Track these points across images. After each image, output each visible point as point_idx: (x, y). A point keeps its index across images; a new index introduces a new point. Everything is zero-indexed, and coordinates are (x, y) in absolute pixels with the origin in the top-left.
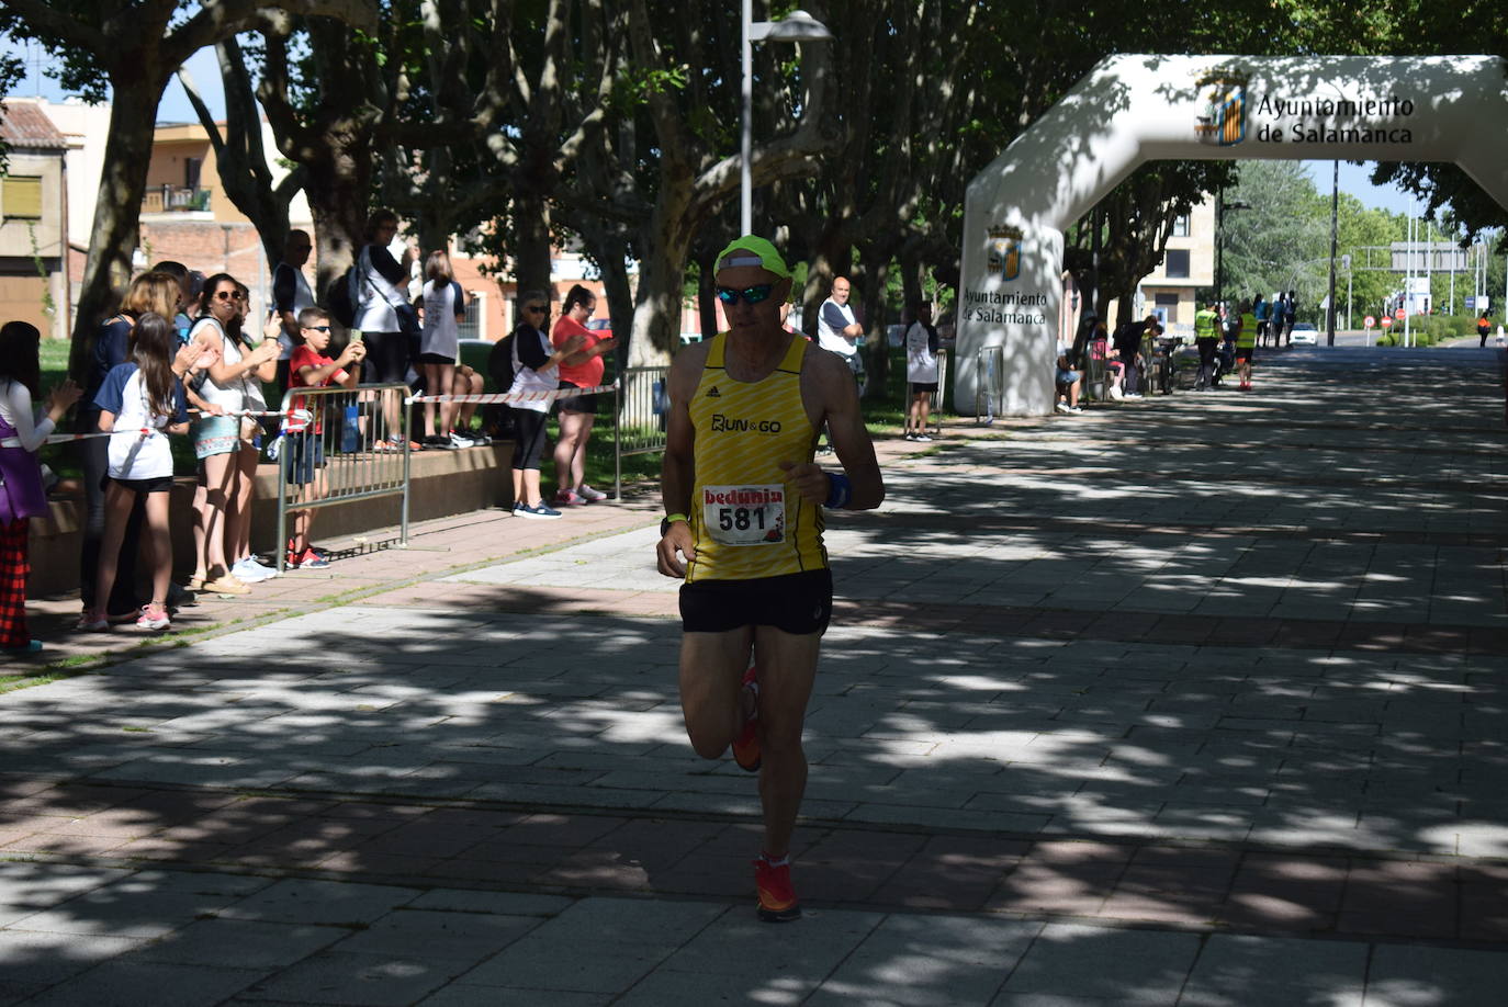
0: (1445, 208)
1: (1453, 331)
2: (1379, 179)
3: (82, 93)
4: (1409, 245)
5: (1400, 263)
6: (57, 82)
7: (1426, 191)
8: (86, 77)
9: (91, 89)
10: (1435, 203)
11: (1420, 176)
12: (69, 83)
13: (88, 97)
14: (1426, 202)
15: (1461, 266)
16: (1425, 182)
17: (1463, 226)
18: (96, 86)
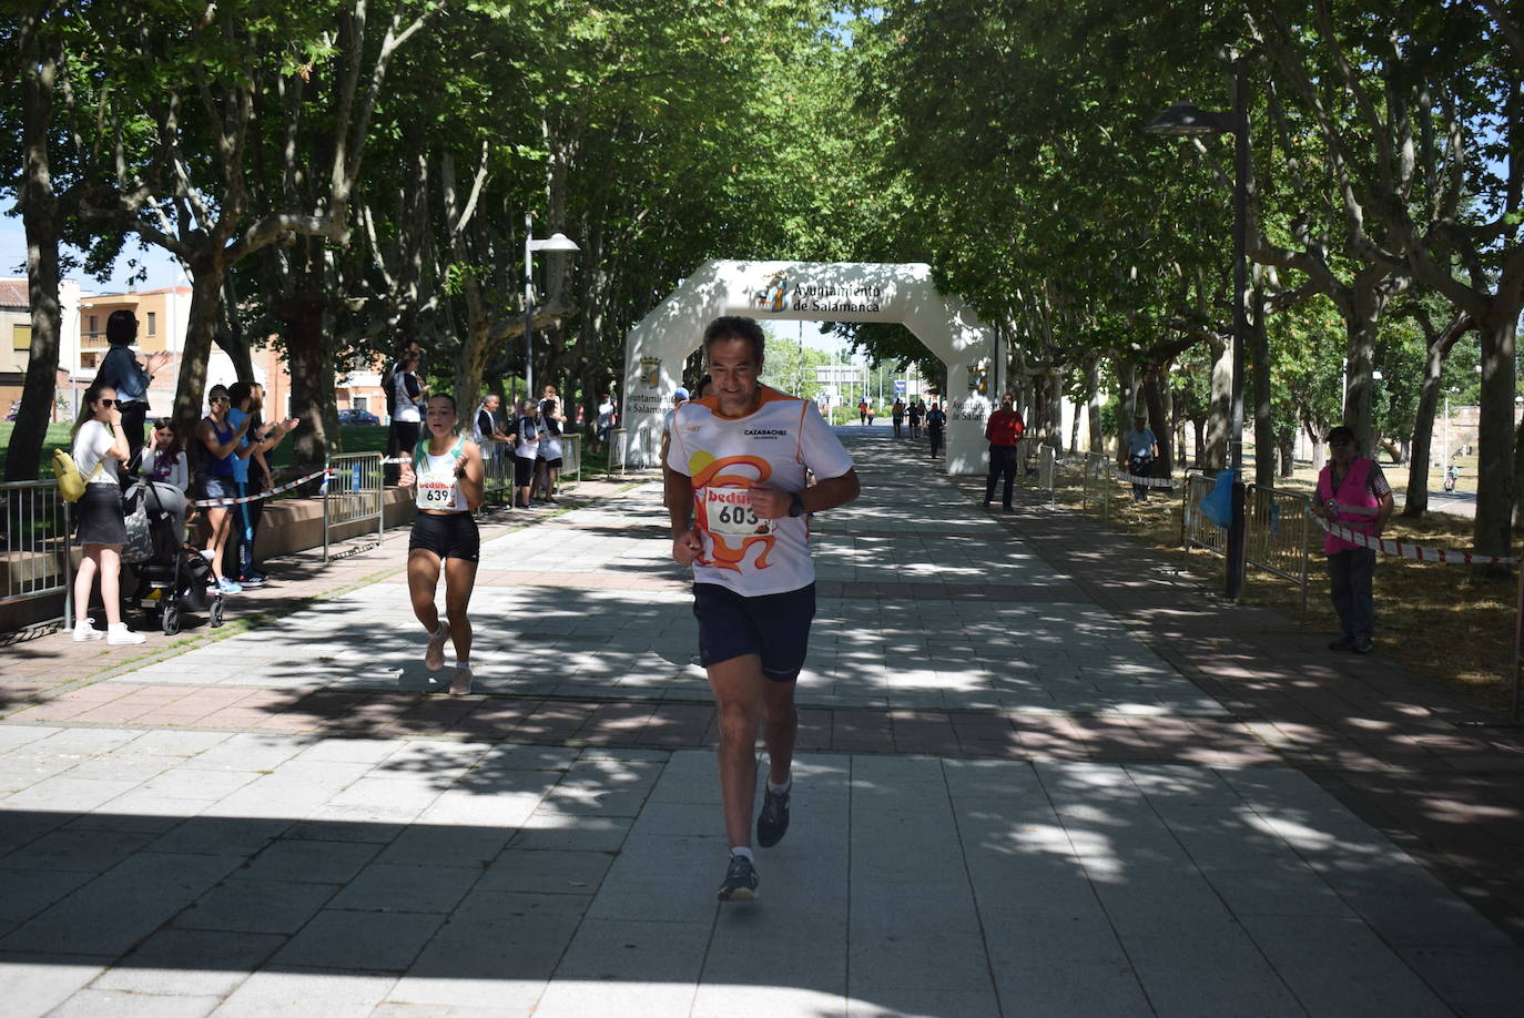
0: (862, 348)
1: (853, 416)
2: (825, 330)
3: (96, 276)
4: (832, 368)
5: (821, 377)
6: (82, 270)
7: (852, 337)
8: (99, 267)
9: (102, 274)
10: (856, 345)
11: (848, 329)
12: (89, 270)
13: (99, 279)
14: (852, 344)
15: (855, 380)
16: (851, 332)
17: (871, 358)
18: (105, 272)
